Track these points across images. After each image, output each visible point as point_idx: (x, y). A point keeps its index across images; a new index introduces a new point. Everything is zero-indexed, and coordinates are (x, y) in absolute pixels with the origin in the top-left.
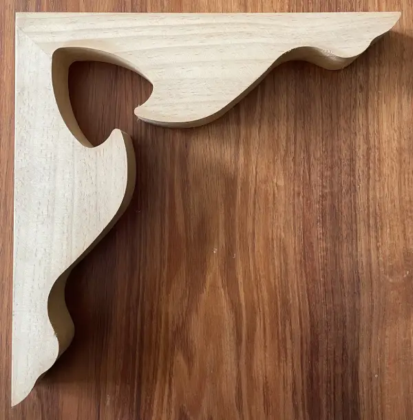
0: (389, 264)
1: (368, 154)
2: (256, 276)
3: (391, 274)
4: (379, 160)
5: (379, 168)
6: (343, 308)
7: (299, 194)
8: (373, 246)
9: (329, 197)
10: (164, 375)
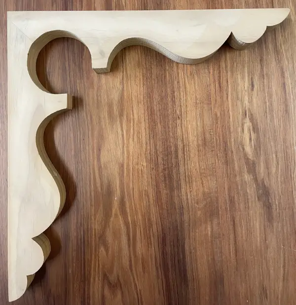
0: (196, 199)
1: (184, 148)
2: (135, 209)
3: (197, 203)
4: (189, 151)
5: (189, 154)
6: (176, 221)
7: (153, 169)
8: (188, 191)
9: (167, 170)
10: (95, 257)
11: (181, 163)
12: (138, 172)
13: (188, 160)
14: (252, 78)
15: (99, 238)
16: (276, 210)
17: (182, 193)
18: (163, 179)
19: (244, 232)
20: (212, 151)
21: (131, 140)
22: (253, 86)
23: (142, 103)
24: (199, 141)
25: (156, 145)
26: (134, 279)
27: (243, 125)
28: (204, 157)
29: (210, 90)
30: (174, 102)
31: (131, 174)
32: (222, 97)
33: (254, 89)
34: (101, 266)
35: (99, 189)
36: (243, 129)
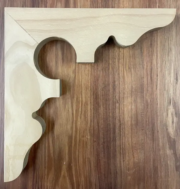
11: (117, 138)
12: (83, 144)
13: (123, 136)
14: (177, 74)
17: (117, 161)
18: (103, 150)
20: (142, 130)
21: (79, 118)
22: (177, 80)
23: (89, 89)
24: (133, 122)
25: (98, 123)
27: (167, 110)
28: (135, 134)
29: (143, 82)
30: (114, 89)
31: (78, 145)
32: (152, 88)
33: (178, 83)
35: (52, 155)
36: (167, 114)
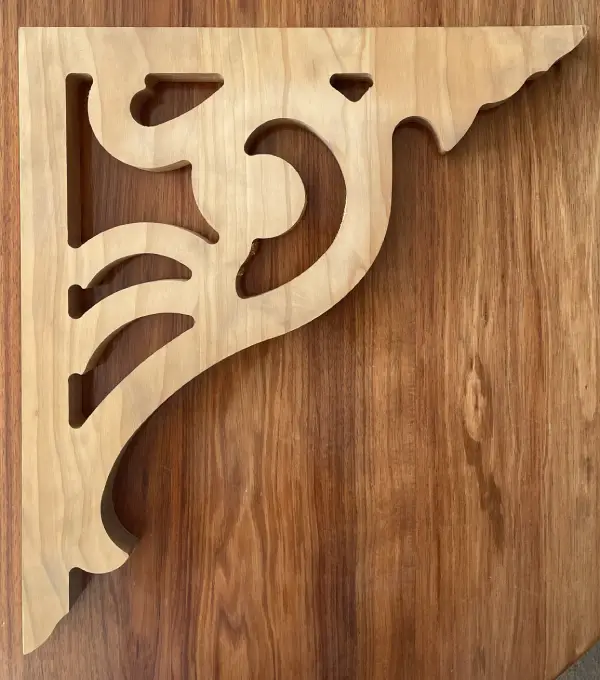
0: (379, 500)
1: (365, 415)
3: (381, 507)
4: (373, 420)
5: (373, 426)
6: (344, 533)
7: (311, 446)
8: (367, 486)
9: (334, 449)
10: (208, 585)
11: (360, 438)
12: (286, 450)
13: (370, 436)
14: (486, 304)
15: (216, 554)
16: (511, 526)
17: (357, 488)
19: (454, 559)
21: (277, 396)
22: (486, 318)
24: (391, 406)
25: (318, 408)
26: (269, 622)
27: (465, 382)
28: (397, 431)
29: (415, 321)
30: (353, 337)
32: (433, 334)
33: (489, 323)
34: (216, 598)
36: (465, 391)
